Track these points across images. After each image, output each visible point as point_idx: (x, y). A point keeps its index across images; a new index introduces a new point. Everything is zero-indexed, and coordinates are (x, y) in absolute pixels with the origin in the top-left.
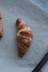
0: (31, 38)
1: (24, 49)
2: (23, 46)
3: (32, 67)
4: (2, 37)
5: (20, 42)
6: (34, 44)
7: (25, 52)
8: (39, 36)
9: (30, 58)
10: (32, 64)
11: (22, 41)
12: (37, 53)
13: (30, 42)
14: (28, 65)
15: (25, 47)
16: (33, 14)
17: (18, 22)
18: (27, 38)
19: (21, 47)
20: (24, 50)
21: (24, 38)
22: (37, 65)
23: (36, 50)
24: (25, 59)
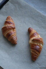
0: (42, 44)
1: (36, 55)
2: (35, 51)
4: (17, 44)
5: (32, 49)
6: (44, 49)
7: (37, 57)
9: (42, 62)
11: (34, 48)
13: (41, 48)
16: (42, 23)
17: (29, 31)
19: (33, 53)
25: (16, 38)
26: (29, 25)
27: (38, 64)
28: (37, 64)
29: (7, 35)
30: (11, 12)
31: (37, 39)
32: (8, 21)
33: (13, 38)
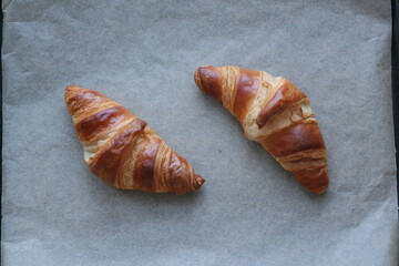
0: (305, 103)
1: (317, 164)
2: (305, 155)
3: (385, 199)
4: (203, 181)
6: (324, 113)
8: (319, 70)
9: (355, 171)
10: (378, 186)
11: (288, 147)
12: (363, 137)
13: (313, 123)
14: (367, 199)
15: (315, 154)
18: (297, 118)
19: (302, 166)
20: (319, 169)
21: (286, 131)
22: (395, 177)
23: (350, 129)
24: (339, 191)
25: (180, 159)
26: (182, 56)
27: (346, 190)
28: (344, 194)
29: (136, 177)
30: (57, 62)
31: (275, 101)
32: (86, 114)
33: (171, 171)
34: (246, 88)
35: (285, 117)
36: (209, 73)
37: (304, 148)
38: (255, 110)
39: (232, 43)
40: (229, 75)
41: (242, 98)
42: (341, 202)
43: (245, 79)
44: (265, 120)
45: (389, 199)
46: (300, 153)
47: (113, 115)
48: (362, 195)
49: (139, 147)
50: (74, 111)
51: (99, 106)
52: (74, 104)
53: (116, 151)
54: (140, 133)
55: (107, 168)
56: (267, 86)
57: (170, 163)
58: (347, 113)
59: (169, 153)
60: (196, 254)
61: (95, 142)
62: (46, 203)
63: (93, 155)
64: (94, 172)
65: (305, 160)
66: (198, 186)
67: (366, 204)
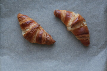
0: (84, 21)
1: (87, 38)
4: (55, 42)
5: (78, 35)
6: (89, 24)
8: (88, 12)
9: (97, 40)
10: (103, 45)
11: (79, 33)
12: (100, 31)
13: (86, 27)
14: (100, 48)
15: (86, 36)
18: (82, 25)
19: (83, 39)
20: (87, 40)
21: (79, 29)
23: (96, 29)
24: (92, 46)
25: (49, 35)
26: (50, 7)
27: (94, 45)
28: (94, 47)
29: (36, 40)
30: (16, 7)
31: (76, 21)
32: (23, 22)
33: (46, 39)
34: (68, 17)
35: (79, 25)
36: (58, 12)
37: (84, 34)
38: (70, 23)
39: (64, 3)
40: (63, 13)
41: (67, 19)
42: (93, 49)
43: (68, 14)
44: (73, 25)
45: (106, 48)
46: (82, 35)
47: (31, 22)
48: (99, 47)
49: (38, 32)
50: (20, 21)
51: (27, 20)
52: (20, 19)
53: (32, 33)
54: (38, 28)
55: (29, 37)
56: (74, 16)
57: (46, 36)
58: (96, 24)
59: (46, 34)
60: (52, 61)
61: (26, 30)
62: (11, 46)
63: (25, 33)
64: (25, 38)
65: (84, 37)
66: (54, 43)
67: (99, 49)
